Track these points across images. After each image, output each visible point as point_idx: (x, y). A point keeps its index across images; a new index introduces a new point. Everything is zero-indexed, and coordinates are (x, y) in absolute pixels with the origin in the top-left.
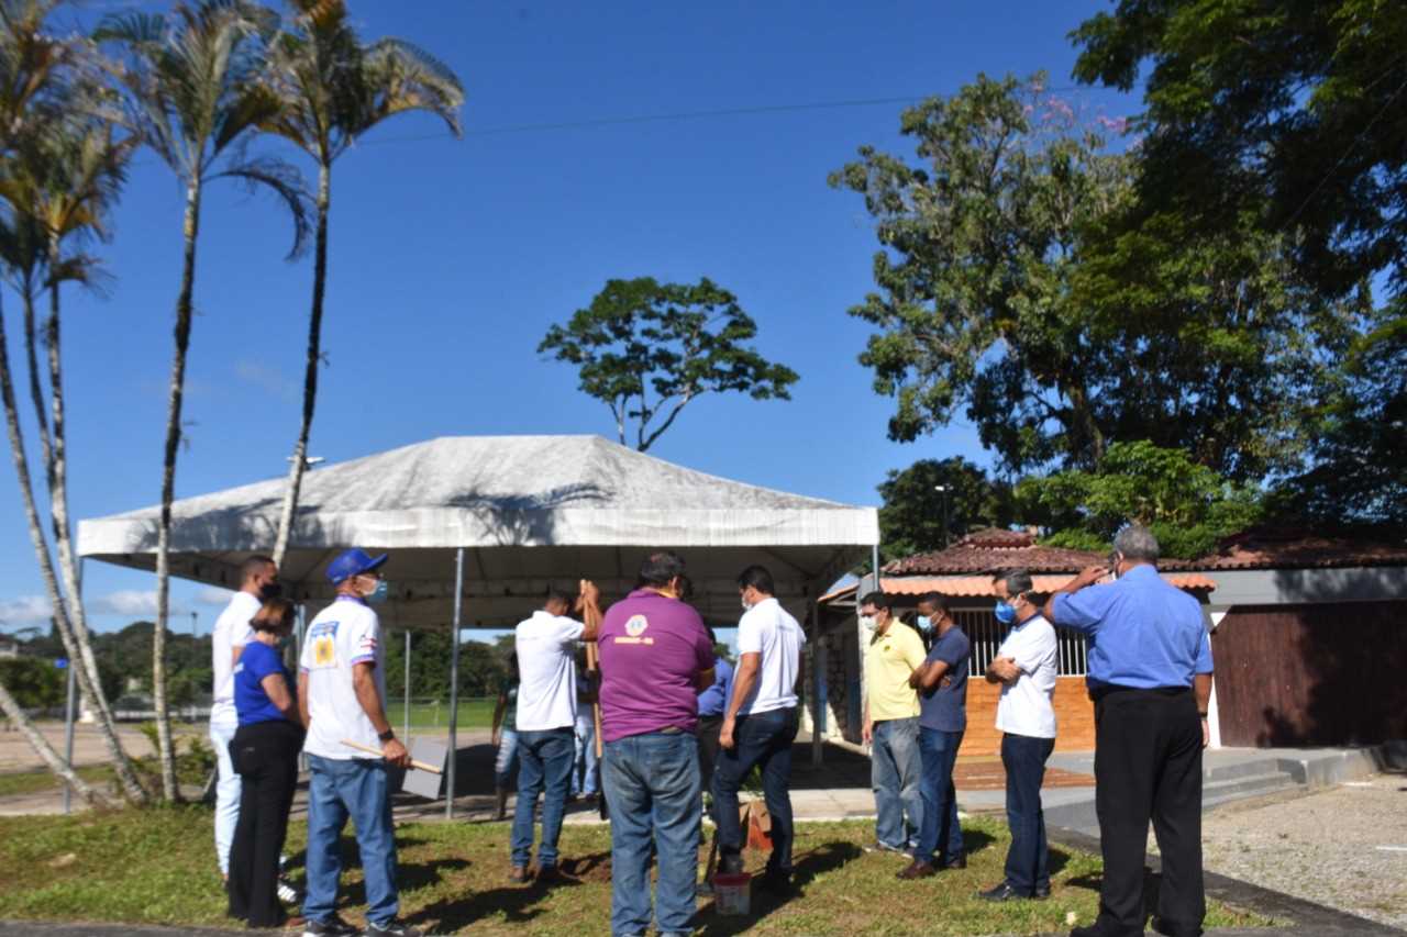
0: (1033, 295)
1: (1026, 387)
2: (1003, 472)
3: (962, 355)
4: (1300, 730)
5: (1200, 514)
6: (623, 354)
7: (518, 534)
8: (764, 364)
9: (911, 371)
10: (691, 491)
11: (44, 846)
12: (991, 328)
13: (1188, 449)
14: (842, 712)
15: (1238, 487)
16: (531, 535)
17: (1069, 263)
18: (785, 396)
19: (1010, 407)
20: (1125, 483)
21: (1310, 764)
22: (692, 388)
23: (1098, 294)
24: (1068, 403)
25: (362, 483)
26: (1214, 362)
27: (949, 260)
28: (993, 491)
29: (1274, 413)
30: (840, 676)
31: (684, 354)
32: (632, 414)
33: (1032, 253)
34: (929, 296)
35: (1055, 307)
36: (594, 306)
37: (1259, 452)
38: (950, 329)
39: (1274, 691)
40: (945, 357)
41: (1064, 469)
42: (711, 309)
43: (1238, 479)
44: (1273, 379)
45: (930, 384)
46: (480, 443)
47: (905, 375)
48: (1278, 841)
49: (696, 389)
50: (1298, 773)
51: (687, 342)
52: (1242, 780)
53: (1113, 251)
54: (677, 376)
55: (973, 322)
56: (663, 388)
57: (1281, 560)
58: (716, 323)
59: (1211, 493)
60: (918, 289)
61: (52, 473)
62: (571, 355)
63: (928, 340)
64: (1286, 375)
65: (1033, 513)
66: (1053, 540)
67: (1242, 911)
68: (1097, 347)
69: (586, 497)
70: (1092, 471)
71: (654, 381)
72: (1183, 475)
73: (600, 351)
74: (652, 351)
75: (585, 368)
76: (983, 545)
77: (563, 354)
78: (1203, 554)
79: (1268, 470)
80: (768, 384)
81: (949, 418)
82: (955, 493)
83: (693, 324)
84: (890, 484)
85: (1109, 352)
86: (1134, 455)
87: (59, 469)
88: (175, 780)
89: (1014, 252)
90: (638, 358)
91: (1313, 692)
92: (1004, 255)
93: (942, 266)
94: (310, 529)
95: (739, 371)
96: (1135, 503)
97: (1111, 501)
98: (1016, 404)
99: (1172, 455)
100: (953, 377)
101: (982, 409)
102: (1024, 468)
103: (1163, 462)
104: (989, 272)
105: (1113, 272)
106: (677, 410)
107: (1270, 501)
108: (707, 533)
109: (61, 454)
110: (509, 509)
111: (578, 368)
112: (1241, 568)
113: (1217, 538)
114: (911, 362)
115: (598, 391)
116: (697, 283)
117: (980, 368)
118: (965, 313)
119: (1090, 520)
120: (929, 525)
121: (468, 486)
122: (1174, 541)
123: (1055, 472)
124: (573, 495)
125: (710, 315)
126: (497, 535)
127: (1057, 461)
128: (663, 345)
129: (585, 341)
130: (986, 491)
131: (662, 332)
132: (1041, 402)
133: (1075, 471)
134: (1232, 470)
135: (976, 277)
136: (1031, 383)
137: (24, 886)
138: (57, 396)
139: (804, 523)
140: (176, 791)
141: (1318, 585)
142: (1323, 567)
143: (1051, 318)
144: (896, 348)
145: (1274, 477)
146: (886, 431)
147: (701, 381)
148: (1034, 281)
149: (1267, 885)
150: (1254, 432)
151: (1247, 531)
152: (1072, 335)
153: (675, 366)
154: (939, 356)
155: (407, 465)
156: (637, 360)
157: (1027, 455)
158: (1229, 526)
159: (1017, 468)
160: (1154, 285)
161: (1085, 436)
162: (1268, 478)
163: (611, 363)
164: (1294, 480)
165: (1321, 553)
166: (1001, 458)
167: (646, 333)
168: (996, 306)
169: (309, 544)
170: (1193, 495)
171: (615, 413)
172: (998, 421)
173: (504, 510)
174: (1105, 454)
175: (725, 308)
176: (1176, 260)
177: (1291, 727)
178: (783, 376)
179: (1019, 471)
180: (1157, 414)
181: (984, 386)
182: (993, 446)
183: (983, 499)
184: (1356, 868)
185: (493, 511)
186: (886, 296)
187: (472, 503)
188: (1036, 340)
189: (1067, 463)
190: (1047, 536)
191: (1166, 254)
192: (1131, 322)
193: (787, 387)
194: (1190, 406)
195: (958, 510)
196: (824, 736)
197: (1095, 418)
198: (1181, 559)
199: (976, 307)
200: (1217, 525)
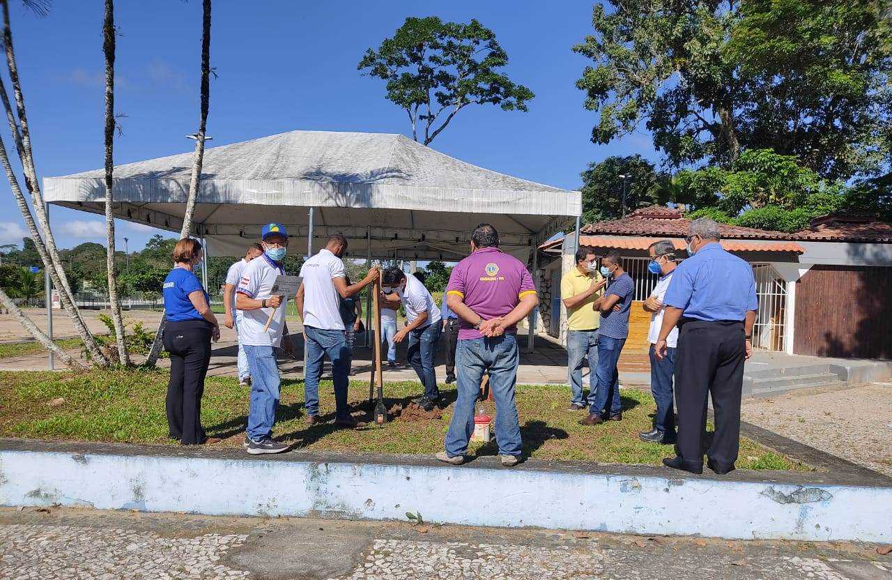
0: (704, 41)
1: (690, 108)
2: (666, 166)
3: (648, 83)
4: (847, 347)
5: (800, 202)
6: (416, 74)
7: (348, 200)
8: (511, 85)
9: (611, 93)
10: (462, 176)
11: (41, 392)
12: (670, 64)
13: (799, 156)
14: (547, 317)
15: (830, 184)
16: (357, 201)
17: (733, 17)
18: (524, 109)
19: (677, 121)
20: (750, 178)
21: (851, 370)
22: (462, 101)
23: (751, 43)
24: (719, 120)
25: (242, 160)
26: (828, 94)
27: (647, 12)
28: (658, 180)
29: (865, 132)
30: (547, 296)
31: (458, 76)
32: (421, 117)
33: (707, 8)
34: (629, 39)
35: (718, 50)
36: (397, 37)
37: (849, 161)
38: (642, 64)
39: (834, 323)
40: (637, 84)
41: (709, 166)
42: (478, 43)
43: (831, 178)
44: (871, 108)
45: (624, 104)
46: (322, 136)
47: (607, 97)
48: (824, 416)
49: (465, 102)
50: (843, 374)
51: (460, 67)
52: (805, 376)
53: (768, 10)
54: (452, 91)
55: (659, 59)
56: (443, 99)
57: (853, 236)
58: (480, 54)
59: (810, 187)
60: (623, 33)
61: (20, 145)
62: (381, 72)
63: (625, 72)
64: (881, 104)
65: (684, 196)
66: (696, 213)
67: (796, 461)
68: (744, 80)
69: (393, 177)
70: (728, 168)
71: (436, 95)
72: (793, 173)
73: (401, 71)
74: (436, 73)
75: (391, 82)
76: (648, 216)
77: (375, 72)
78: (799, 228)
79: (853, 173)
80: (512, 99)
81: (634, 128)
82: (632, 180)
83: (464, 54)
84: (590, 172)
85: (753, 84)
86: (760, 158)
87: (25, 143)
88: (127, 352)
89: (694, 7)
90: (426, 77)
91: (861, 324)
92: (687, 10)
93: (641, 16)
94: (209, 189)
95: (494, 90)
96: (756, 191)
97: (739, 189)
98: (682, 119)
99: (787, 159)
100: (640, 99)
101: (657, 123)
102: (681, 164)
103: (780, 164)
104: (675, 22)
105: (765, 26)
106: (452, 115)
107: (852, 195)
108: (471, 204)
109: (26, 132)
110: (343, 182)
111: (386, 82)
112: (824, 240)
113: (810, 218)
114: (612, 87)
115: (399, 100)
116: (469, 23)
117: (659, 93)
118: (654, 52)
119: (722, 201)
120: (612, 200)
121: (315, 165)
122: (779, 219)
123: (703, 168)
124: (384, 175)
125: (477, 47)
126: (335, 200)
127: (705, 160)
128: (443, 69)
129: (390, 63)
130: (653, 179)
131: (444, 59)
132: (699, 118)
133: (716, 168)
134: (827, 172)
135: (664, 25)
136: (694, 104)
137: (32, 418)
138: (16, 88)
139: (534, 200)
140: (127, 359)
141: (876, 255)
142: (883, 242)
143: (715, 58)
144: (603, 76)
145: (857, 178)
146: (591, 136)
147: (468, 96)
148: (706, 30)
149: (813, 445)
150: (848, 146)
151: (832, 215)
152: (727, 71)
153: (451, 84)
154: (633, 83)
155: (274, 149)
156: (426, 78)
157: (685, 156)
158: (820, 210)
159: (677, 163)
160: (795, 37)
161: (727, 143)
162: (853, 178)
163: (408, 81)
164: (872, 180)
165: (881, 232)
166: (667, 157)
167: (432, 59)
168: (678, 48)
169: (208, 200)
170: (797, 187)
171: (410, 116)
172: (667, 131)
173: (340, 184)
174: (739, 157)
175: (487, 42)
176: (814, 17)
177: (842, 345)
178: (523, 94)
179: (678, 166)
180: (780, 131)
181: (661, 105)
182: (661, 148)
183: (650, 184)
184: (872, 438)
185: (332, 183)
186: (599, 38)
187: (318, 178)
188: (702, 74)
189: (712, 162)
190: (691, 211)
191: (809, 12)
192: (772, 63)
193: (525, 102)
194: (805, 125)
195: (633, 191)
196: (535, 332)
197: (736, 131)
198: (782, 231)
199: (662, 48)
200: (812, 209)
